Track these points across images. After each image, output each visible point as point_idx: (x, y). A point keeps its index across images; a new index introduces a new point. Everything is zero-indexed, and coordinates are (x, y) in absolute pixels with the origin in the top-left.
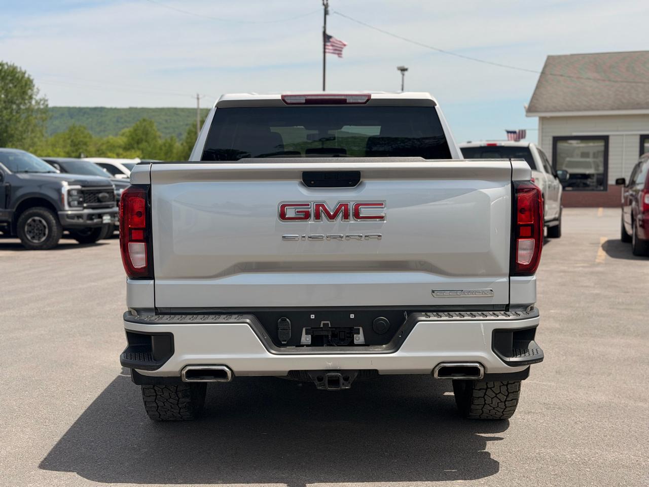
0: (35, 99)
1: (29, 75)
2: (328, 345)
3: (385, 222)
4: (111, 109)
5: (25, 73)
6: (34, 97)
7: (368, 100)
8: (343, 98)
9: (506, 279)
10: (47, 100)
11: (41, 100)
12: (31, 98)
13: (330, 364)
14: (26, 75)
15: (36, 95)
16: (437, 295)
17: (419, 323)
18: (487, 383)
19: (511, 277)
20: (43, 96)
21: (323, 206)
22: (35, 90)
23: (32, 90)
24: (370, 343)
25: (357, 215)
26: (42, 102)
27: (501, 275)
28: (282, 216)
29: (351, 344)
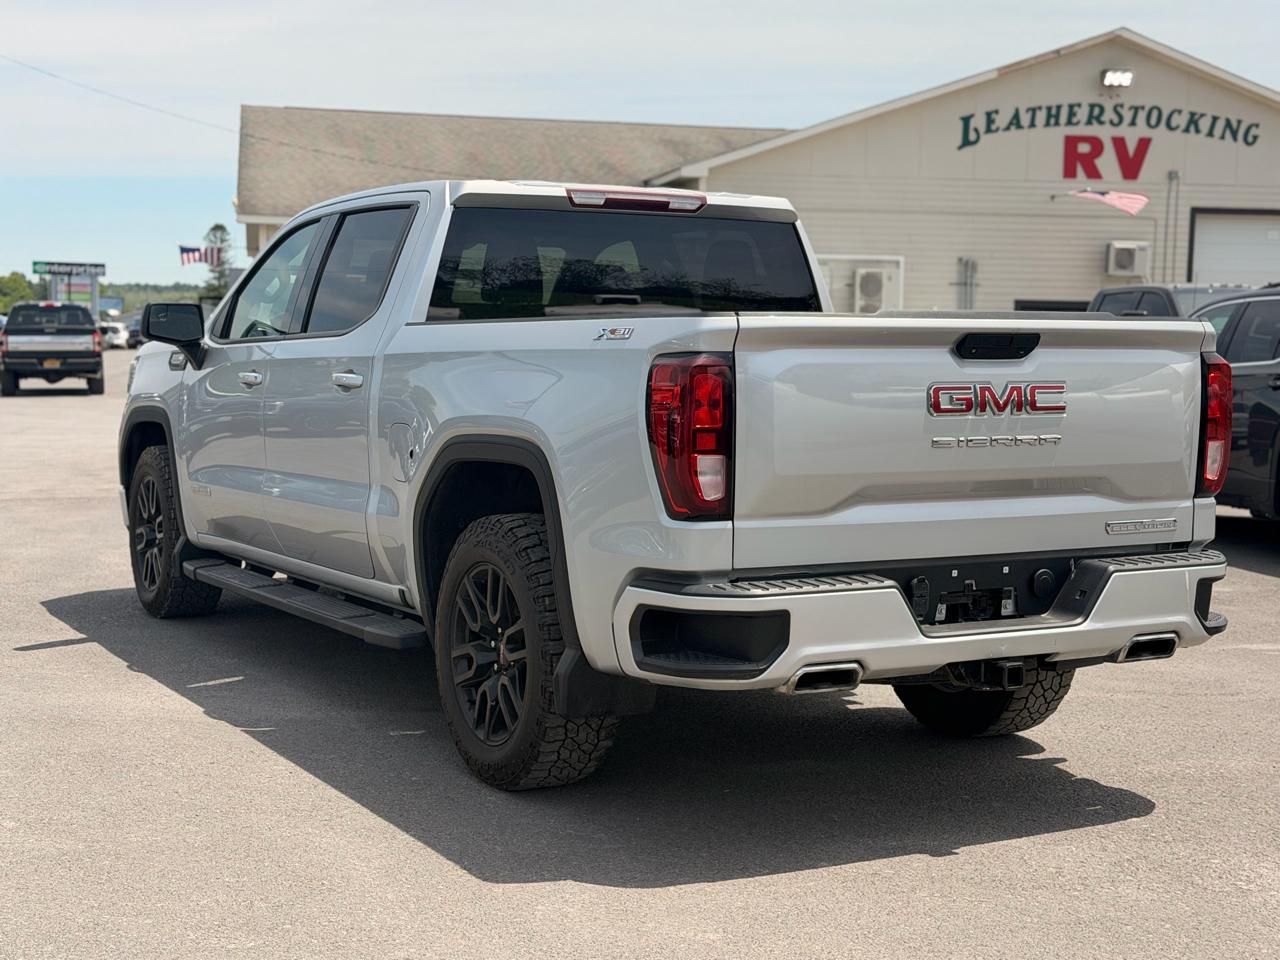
2: (966, 620)
3: (1065, 415)
7: (702, 206)
8: (664, 199)
9: (1190, 503)
13: (1003, 648)
16: (1112, 531)
17: (1115, 574)
19: (1196, 500)
21: (989, 389)
24: (1021, 613)
25: (1034, 406)
27: (1183, 497)
28: (935, 407)
29: (996, 616)
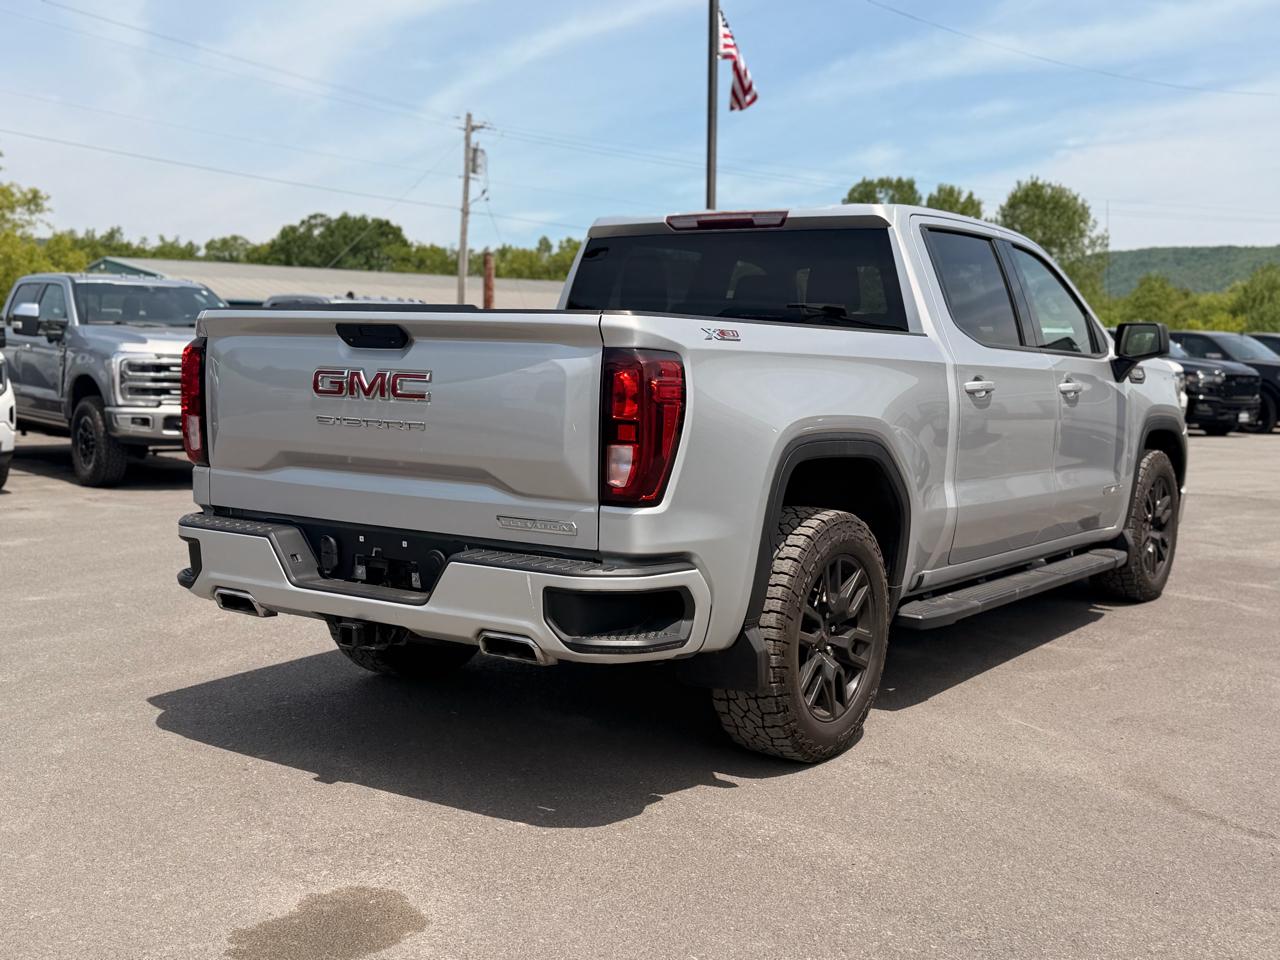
0: (1090, 237)
1: (1084, 200)
4: (1247, 250)
5: (1075, 198)
6: (1088, 233)
7: (784, 220)
8: (749, 217)
9: (593, 509)
10: (1108, 238)
11: (1098, 238)
12: (1082, 234)
14: (1080, 201)
15: (1091, 231)
18: (726, 691)
19: (602, 507)
20: (1103, 232)
21: (359, 375)
22: (1091, 223)
23: (1086, 223)
25: (393, 391)
26: (1100, 241)
27: (586, 502)
